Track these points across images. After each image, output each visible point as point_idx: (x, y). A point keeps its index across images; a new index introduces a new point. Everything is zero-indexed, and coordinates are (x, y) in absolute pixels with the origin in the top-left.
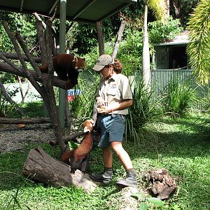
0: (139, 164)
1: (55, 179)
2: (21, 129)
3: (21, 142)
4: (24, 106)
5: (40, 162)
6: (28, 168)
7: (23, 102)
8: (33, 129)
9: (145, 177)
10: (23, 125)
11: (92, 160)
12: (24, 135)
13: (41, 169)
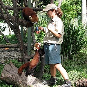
0: (73, 75)
1: (20, 83)
2: (6, 51)
3: (5, 59)
4: (10, 37)
5: (11, 72)
6: (3, 76)
7: (10, 35)
8: (13, 51)
9: (76, 84)
10: (8, 49)
11: (46, 71)
12: (7, 54)
13: (12, 76)
